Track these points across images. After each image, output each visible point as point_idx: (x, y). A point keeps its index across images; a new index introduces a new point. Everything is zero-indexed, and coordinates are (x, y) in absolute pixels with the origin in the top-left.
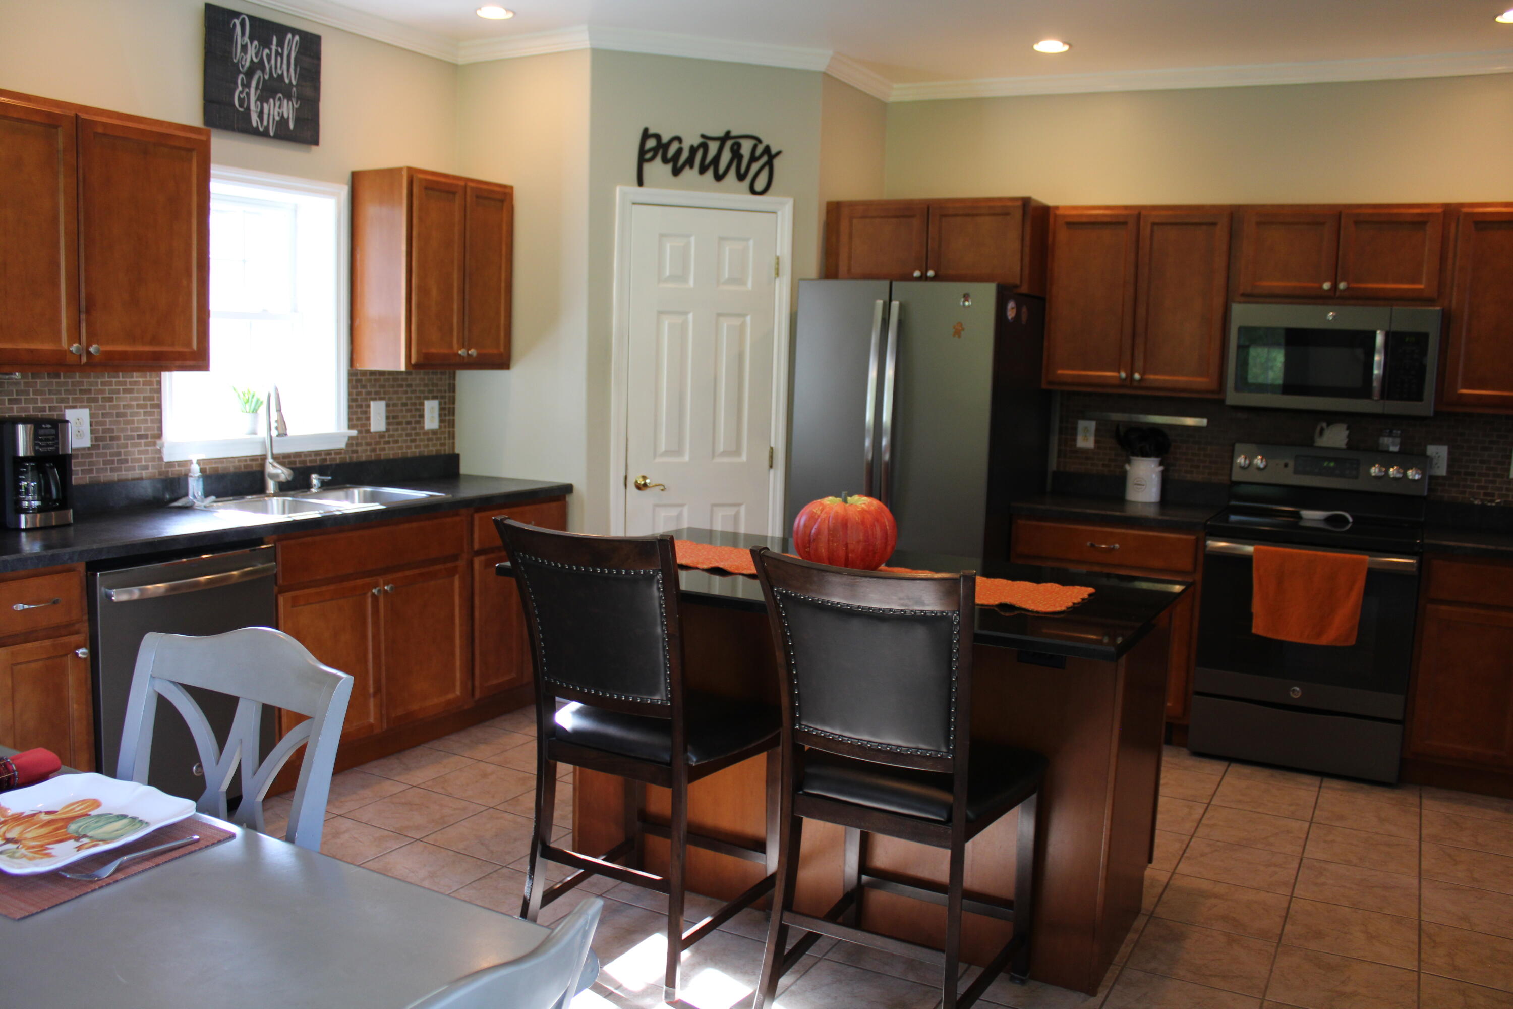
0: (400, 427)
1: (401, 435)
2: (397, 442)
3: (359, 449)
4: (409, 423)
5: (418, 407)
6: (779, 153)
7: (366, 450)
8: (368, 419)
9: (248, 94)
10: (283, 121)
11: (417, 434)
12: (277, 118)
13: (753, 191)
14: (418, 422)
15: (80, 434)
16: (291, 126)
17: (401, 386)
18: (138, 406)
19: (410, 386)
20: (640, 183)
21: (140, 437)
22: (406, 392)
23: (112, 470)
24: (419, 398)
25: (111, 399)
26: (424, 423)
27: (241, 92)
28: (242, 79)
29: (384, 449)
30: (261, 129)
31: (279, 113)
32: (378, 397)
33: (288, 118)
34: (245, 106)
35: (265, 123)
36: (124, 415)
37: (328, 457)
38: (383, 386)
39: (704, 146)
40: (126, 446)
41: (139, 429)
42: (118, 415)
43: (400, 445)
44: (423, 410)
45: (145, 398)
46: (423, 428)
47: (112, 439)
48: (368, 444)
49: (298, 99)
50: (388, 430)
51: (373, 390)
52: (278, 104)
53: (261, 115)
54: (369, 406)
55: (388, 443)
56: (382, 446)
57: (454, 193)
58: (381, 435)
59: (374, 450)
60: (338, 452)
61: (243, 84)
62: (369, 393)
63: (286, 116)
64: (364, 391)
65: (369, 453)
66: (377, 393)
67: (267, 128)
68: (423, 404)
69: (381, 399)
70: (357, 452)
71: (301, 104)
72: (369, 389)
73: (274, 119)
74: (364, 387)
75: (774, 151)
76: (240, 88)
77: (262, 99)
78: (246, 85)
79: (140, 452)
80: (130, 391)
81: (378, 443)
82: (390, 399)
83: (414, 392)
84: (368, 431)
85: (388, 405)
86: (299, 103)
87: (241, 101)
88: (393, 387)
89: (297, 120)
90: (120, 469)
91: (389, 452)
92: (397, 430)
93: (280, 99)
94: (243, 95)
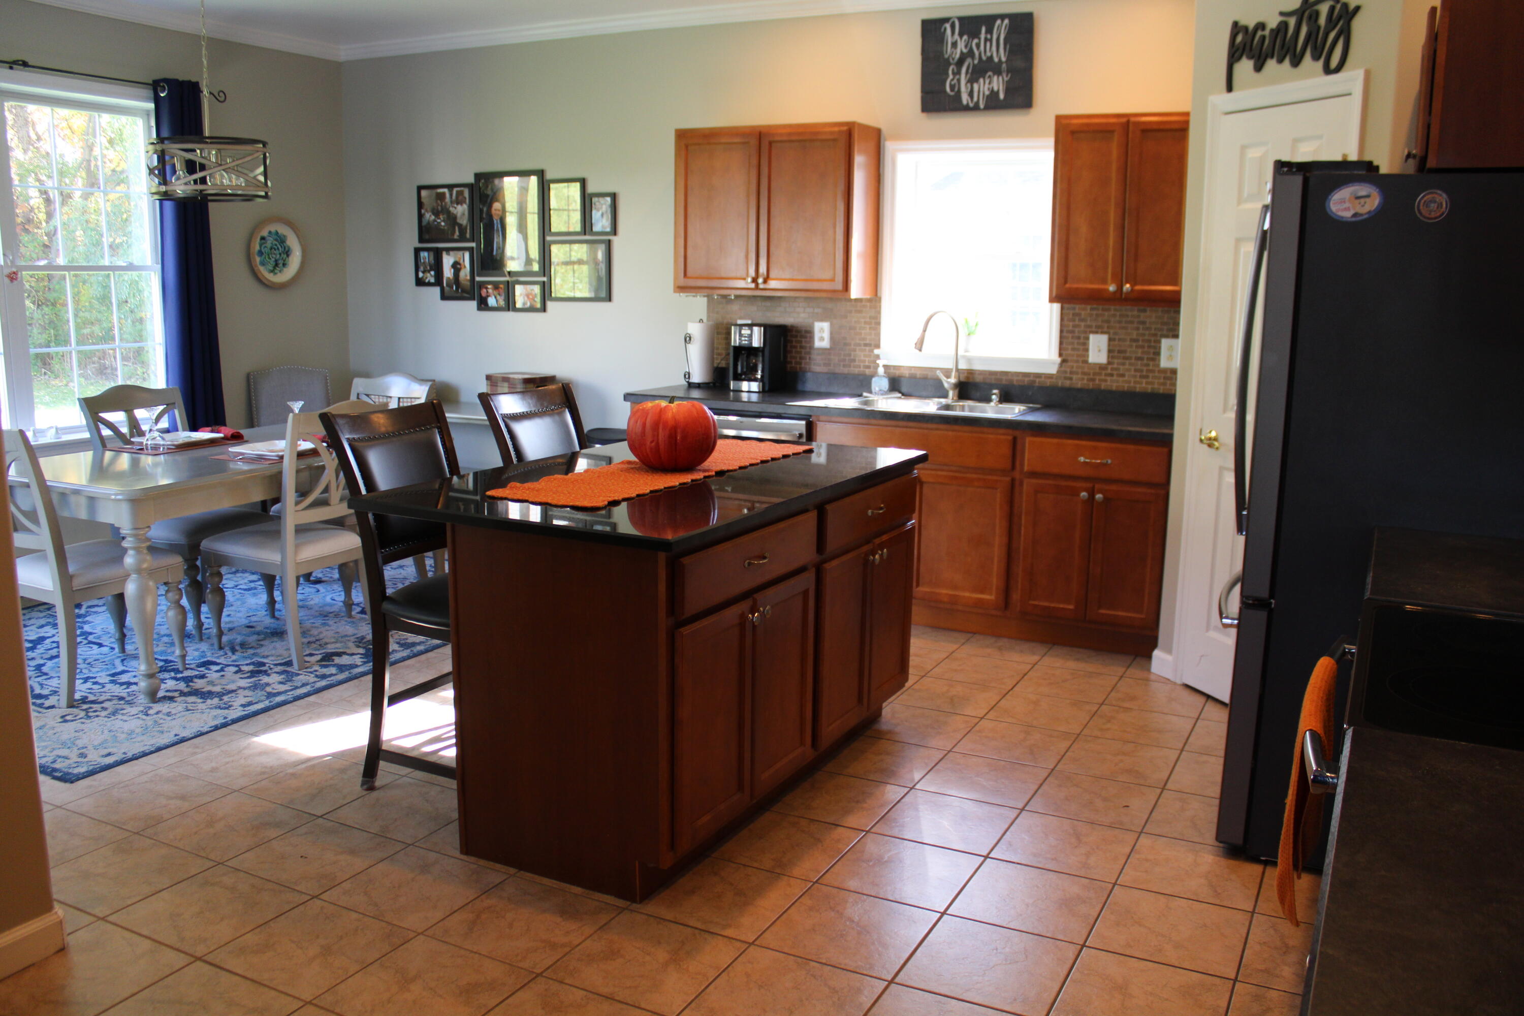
0: (1127, 362)
1: (1129, 370)
2: (1123, 375)
3: (1074, 377)
4: (1138, 359)
5: (1153, 344)
6: (1358, 9)
7: (1083, 379)
8: (1087, 350)
9: (959, 81)
10: (994, 94)
11: (1152, 371)
12: (987, 93)
13: (1328, 70)
14: (1153, 360)
15: (822, 339)
16: (1002, 96)
17: (1132, 322)
18: (865, 323)
19: (1143, 323)
20: (1230, 88)
21: (866, 345)
22: (1138, 329)
23: (844, 366)
24: (1155, 335)
25: (846, 317)
26: (1159, 360)
27: (952, 80)
28: (953, 70)
29: (1106, 381)
30: (971, 105)
31: (989, 89)
32: (1098, 330)
33: (998, 91)
34: (956, 89)
35: (975, 99)
36: (855, 328)
37: (1037, 380)
38: (1108, 322)
39: (1283, 26)
40: (855, 351)
41: (864, 339)
42: (851, 328)
43: (1126, 378)
44: (1160, 348)
45: (870, 318)
46: (1158, 365)
47: (846, 344)
48: (1084, 373)
49: (1008, 72)
50: (1109, 363)
51: (1094, 324)
52: (987, 81)
53: (971, 94)
54: (1088, 339)
55: (1112, 375)
56: (1103, 377)
57: (1112, 132)
58: (1102, 367)
59: (1093, 380)
60: (1050, 376)
61: (954, 73)
62: (1090, 327)
63: (996, 89)
64: (1083, 324)
65: (1085, 382)
66: (1098, 327)
67: (977, 103)
68: (1159, 342)
69: (1103, 333)
70: (1071, 379)
71: (1011, 78)
72: (1089, 323)
73: (984, 94)
74: (1082, 320)
75: (1352, 7)
76: (951, 77)
77: (972, 81)
78: (958, 73)
79: (865, 356)
80: (860, 312)
81: (1100, 374)
82: (1115, 333)
83: (1148, 329)
84: (1086, 362)
85: (1110, 340)
86: (1009, 76)
87: (952, 87)
88: (1120, 322)
89: (1007, 91)
90: (850, 366)
91: (1113, 384)
92: (1124, 364)
93: (990, 77)
94: (955, 81)
